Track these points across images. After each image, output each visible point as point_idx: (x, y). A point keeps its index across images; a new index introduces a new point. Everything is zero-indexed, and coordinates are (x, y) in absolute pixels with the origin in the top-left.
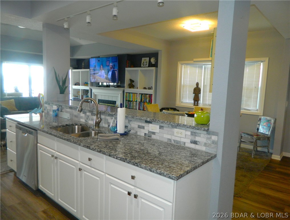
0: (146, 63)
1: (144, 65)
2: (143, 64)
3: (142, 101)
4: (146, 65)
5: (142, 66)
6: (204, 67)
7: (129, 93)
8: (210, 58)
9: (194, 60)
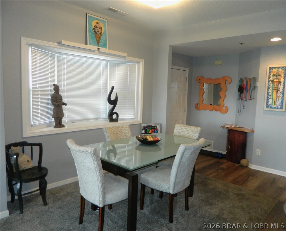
8: (89, 47)
9: (64, 42)
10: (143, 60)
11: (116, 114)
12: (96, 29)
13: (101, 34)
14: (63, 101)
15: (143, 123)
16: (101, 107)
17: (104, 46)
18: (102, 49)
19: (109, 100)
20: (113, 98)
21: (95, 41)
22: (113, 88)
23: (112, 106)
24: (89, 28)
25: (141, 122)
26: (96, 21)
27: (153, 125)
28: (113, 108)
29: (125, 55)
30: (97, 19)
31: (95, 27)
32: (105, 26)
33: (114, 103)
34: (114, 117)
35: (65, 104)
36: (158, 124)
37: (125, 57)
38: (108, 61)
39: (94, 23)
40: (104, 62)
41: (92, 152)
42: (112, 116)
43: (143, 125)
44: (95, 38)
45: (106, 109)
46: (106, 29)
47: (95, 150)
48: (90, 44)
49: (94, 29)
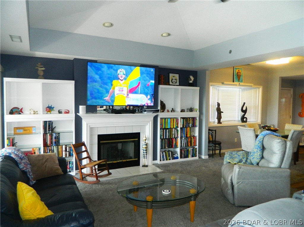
0: (175, 81)
1: (173, 83)
2: (172, 81)
3: (184, 127)
4: (176, 83)
5: (171, 83)
6: (218, 89)
7: (165, 119)
8: (235, 83)
9: (225, 83)
10: (262, 87)
11: (246, 118)
12: (238, 73)
13: (240, 75)
14: (221, 111)
15: (262, 124)
16: (237, 114)
17: (242, 82)
18: (241, 83)
19: (242, 110)
20: (244, 109)
21: (238, 79)
22: (244, 103)
23: (243, 113)
24: (235, 73)
25: (261, 124)
26: (238, 70)
27: (268, 125)
28: (244, 115)
29: (252, 85)
30: (239, 68)
31: (238, 72)
32: (242, 71)
33: (245, 112)
34: (245, 119)
35: (223, 112)
36: (272, 125)
37: (252, 86)
38: (241, 88)
39: (237, 71)
40: (239, 89)
41: (253, 130)
42: (243, 119)
43: (262, 125)
44: (237, 78)
45: (239, 115)
46: (243, 72)
47: (254, 129)
48: (235, 82)
49: (237, 74)
